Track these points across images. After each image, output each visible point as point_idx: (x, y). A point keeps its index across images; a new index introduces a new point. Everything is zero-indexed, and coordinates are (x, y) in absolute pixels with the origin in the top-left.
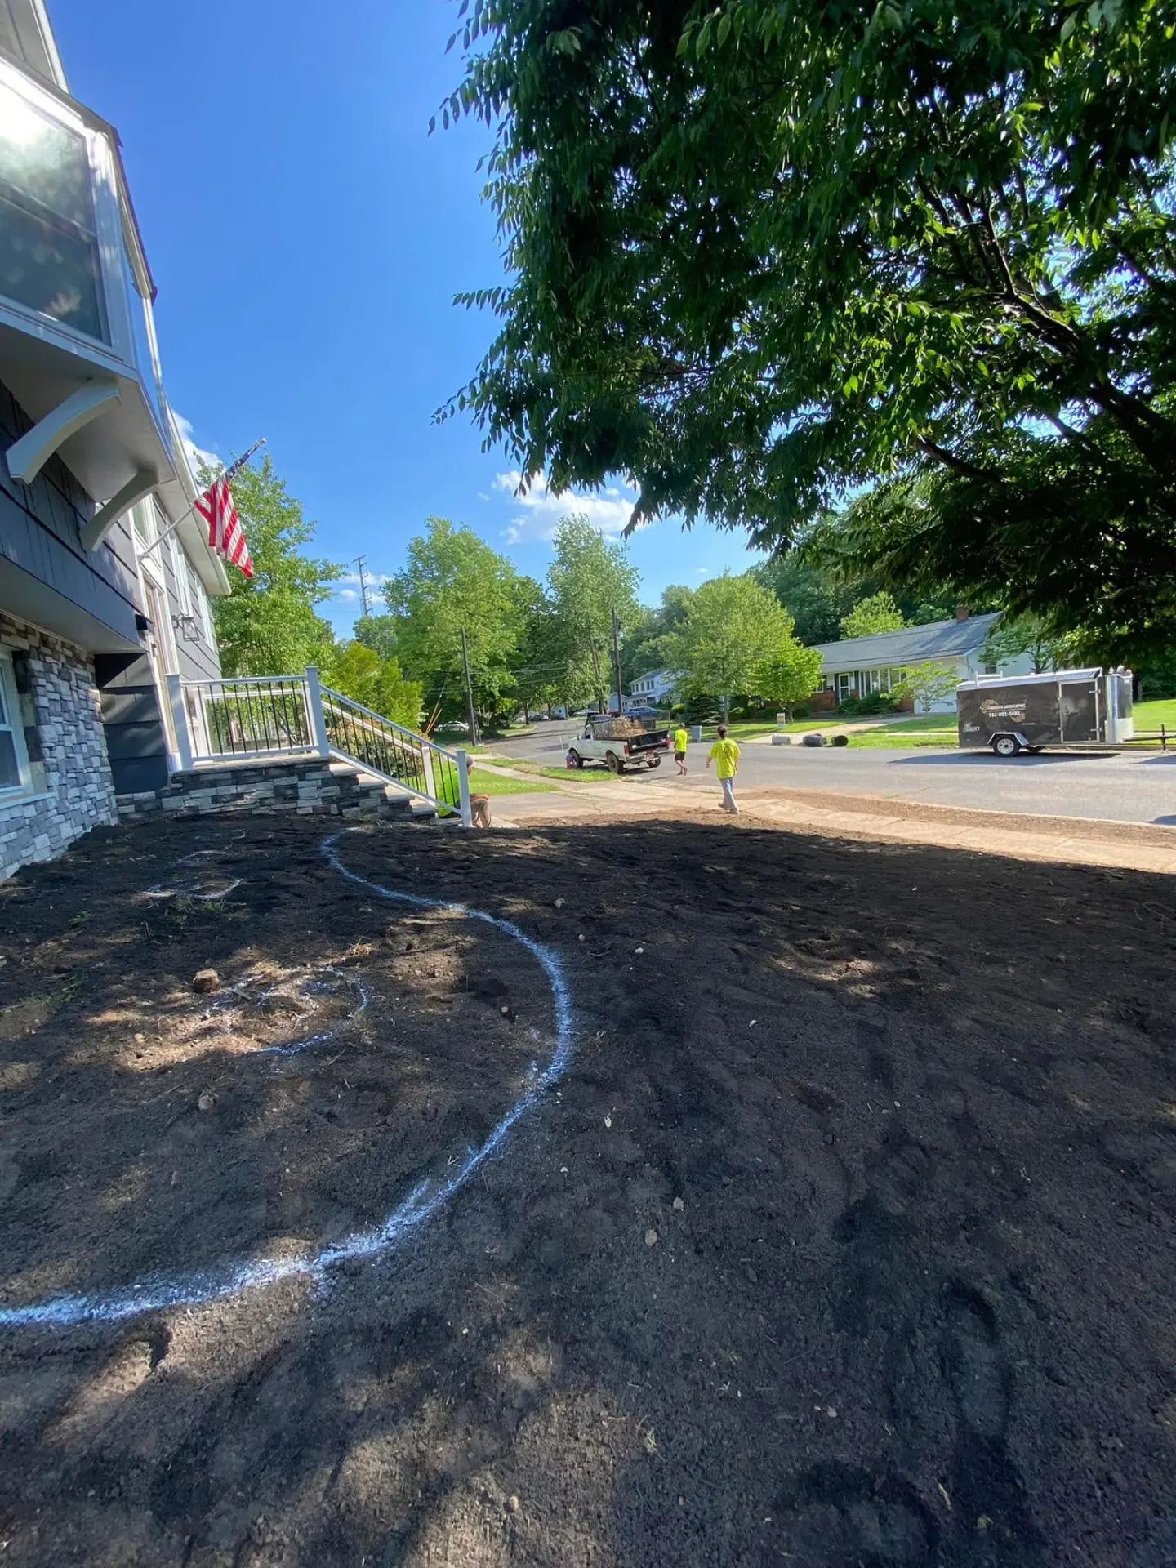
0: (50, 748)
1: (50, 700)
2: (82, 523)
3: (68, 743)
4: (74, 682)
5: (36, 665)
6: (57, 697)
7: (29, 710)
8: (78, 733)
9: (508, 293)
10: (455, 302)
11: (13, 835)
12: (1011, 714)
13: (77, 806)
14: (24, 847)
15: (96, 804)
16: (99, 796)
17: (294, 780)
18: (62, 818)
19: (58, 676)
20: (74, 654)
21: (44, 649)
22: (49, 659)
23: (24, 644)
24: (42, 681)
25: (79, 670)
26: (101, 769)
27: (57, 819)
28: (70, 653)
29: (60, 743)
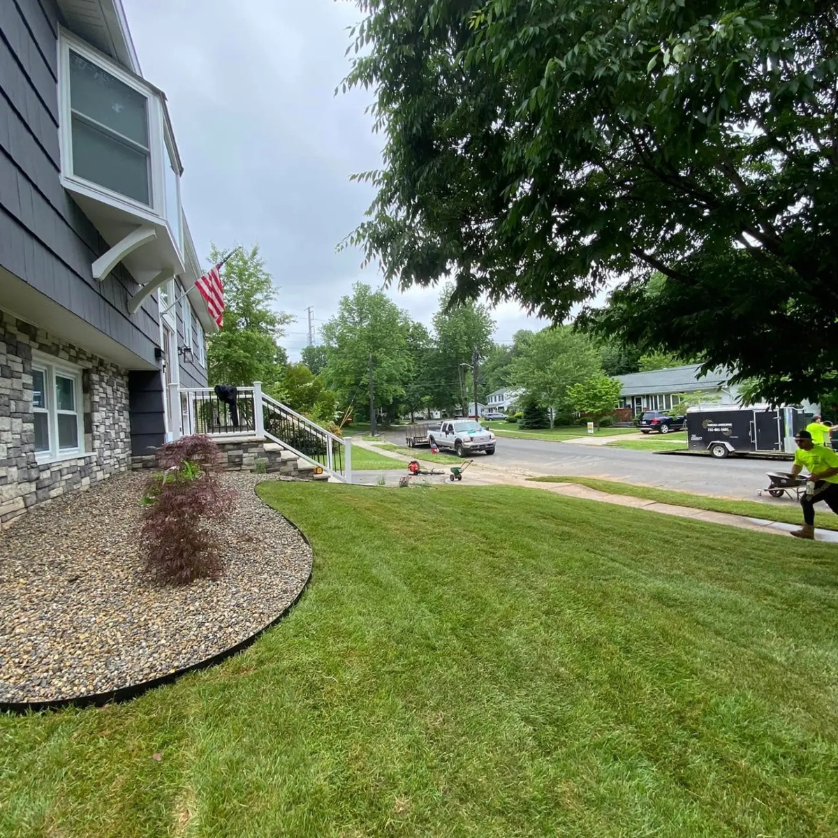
0: (97, 426)
1: (100, 398)
2: (130, 298)
3: (107, 424)
4: (115, 387)
5: (95, 377)
6: (104, 395)
7: (88, 404)
8: (114, 417)
9: (382, 173)
10: (351, 179)
11: (70, 476)
12: (723, 430)
13: (108, 461)
14: (75, 484)
15: (119, 461)
16: (122, 456)
17: (240, 452)
18: (99, 468)
19: (107, 383)
20: (117, 370)
21: (100, 368)
22: (103, 374)
23: (89, 365)
24: (97, 387)
25: (119, 380)
26: (125, 440)
27: (96, 468)
28: (115, 370)
29: (103, 423)
